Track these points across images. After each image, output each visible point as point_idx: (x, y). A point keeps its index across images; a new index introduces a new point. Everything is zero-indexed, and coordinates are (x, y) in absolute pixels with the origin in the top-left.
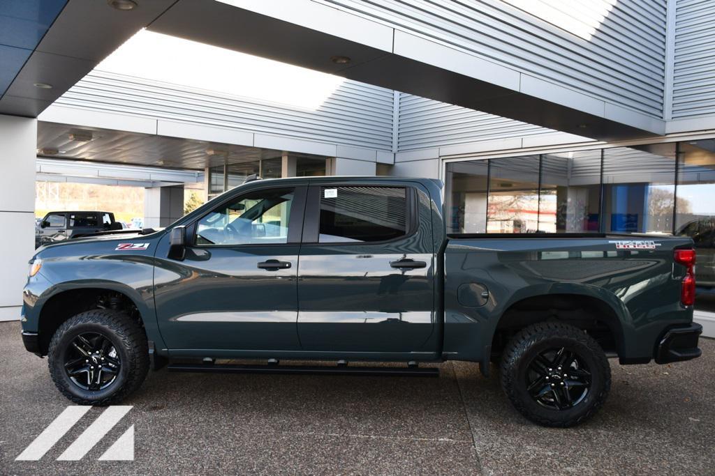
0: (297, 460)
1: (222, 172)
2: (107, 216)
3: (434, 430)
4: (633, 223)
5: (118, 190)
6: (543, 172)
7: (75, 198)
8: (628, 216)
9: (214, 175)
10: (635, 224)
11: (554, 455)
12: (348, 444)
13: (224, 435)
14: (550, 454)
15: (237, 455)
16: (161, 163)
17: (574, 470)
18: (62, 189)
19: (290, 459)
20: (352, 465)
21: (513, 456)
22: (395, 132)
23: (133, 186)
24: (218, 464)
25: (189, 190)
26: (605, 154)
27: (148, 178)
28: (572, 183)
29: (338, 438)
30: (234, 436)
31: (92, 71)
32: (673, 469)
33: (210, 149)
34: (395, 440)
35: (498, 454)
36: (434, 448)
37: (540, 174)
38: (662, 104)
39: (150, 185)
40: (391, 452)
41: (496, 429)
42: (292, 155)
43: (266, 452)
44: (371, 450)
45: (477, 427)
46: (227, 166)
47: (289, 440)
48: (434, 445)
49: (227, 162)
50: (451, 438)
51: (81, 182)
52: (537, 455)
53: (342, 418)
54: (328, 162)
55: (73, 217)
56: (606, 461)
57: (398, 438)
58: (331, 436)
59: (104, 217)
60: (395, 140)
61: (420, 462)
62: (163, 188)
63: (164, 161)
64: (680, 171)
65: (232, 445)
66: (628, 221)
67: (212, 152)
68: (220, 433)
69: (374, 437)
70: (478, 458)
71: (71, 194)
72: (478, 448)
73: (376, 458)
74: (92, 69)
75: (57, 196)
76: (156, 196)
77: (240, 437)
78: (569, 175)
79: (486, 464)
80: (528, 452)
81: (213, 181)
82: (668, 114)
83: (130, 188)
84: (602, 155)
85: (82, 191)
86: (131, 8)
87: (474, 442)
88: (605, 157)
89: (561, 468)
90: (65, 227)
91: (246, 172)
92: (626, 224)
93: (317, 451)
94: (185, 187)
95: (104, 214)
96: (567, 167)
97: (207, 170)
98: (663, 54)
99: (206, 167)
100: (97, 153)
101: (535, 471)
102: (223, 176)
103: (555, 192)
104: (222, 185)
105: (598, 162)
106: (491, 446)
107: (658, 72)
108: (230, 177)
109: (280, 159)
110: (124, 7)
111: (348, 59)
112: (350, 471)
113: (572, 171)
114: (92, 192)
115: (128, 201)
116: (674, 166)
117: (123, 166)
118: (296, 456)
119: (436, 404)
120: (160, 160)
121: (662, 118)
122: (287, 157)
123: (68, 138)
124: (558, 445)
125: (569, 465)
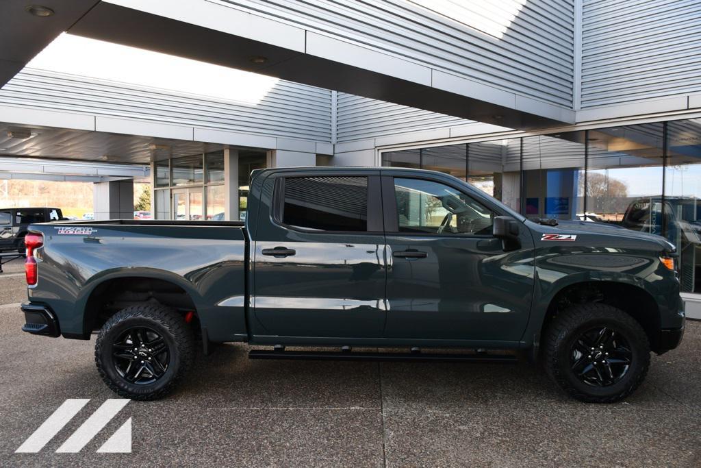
0: (218, 431)
1: (168, 166)
2: (54, 212)
3: (348, 401)
4: (565, 206)
5: (69, 185)
6: (470, 158)
7: (26, 194)
8: (561, 199)
9: (159, 169)
10: (566, 206)
11: (451, 416)
12: (266, 416)
13: (151, 414)
14: (448, 415)
15: (162, 431)
16: (105, 158)
17: (466, 428)
18: (11, 186)
19: (211, 431)
20: (267, 434)
21: (415, 419)
22: (334, 124)
23: (83, 181)
24: (143, 439)
25: (138, 184)
26: (524, 142)
27: (96, 173)
28: (506, 169)
29: (258, 411)
30: (161, 414)
31: (24, 68)
32: (552, 423)
33: (152, 144)
34: (309, 410)
35: (402, 418)
36: (345, 416)
37: (467, 161)
38: (572, 95)
39: (98, 180)
40: (305, 421)
41: (404, 397)
42: (233, 149)
43: (189, 427)
44: (286, 420)
45: (388, 396)
46: (172, 159)
47: (212, 415)
48: (346, 413)
49: (171, 155)
50: (362, 407)
51: (30, 179)
52: (437, 417)
53: (266, 394)
54: (269, 154)
55: (19, 214)
56: (496, 419)
57: (314, 408)
58: (252, 410)
59: (51, 214)
60: (334, 132)
61: (329, 428)
62: (111, 183)
63: (108, 156)
64: (589, 157)
65: (158, 422)
66: (560, 204)
67: (153, 147)
68: (148, 412)
69: (291, 409)
70: (382, 421)
71: (21, 191)
72: (384, 414)
73: (290, 426)
74: (24, 66)
75: (6, 193)
76: (104, 191)
77: (166, 415)
78: (504, 163)
79: (388, 427)
80: (429, 415)
81: (160, 175)
82: (577, 105)
83: (81, 183)
84: (522, 144)
85: (33, 187)
86: (48, 14)
87: (382, 408)
88: (524, 145)
89: (455, 427)
90: (11, 225)
91: (192, 165)
92: (558, 207)
93: (237, 424)
94: (134, 181)
95: (51, 210)
96: (500, 154)
97: (152, 164)
98: (572, 49)
99: (151, 161)
100: (40, 150)
101: (431, 430)
102: (168, 170)
103: (492, 177)
104: (168, 178)
105: (518, 150)
106: (396, 412)
107: (567, 66)
108: (175, 170)
109: (222, 152)
110: (42, 14)
111: (265, 59)
112: (264, 439)
113: (508, 157)
114: (43, 188)
115: (81, 196)
116: (584, 153)
117: (72, 162)
118: (217, 429)
119: (355, 378)
120: (104, 156)
121: (572, 108)
122: (228, 151)
123: (6, 136)
124: (457, 408)
125: (462, 424)
